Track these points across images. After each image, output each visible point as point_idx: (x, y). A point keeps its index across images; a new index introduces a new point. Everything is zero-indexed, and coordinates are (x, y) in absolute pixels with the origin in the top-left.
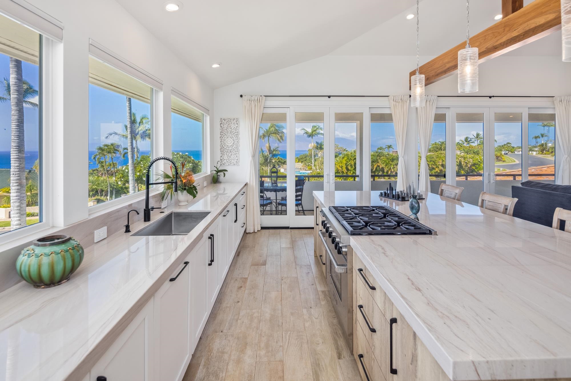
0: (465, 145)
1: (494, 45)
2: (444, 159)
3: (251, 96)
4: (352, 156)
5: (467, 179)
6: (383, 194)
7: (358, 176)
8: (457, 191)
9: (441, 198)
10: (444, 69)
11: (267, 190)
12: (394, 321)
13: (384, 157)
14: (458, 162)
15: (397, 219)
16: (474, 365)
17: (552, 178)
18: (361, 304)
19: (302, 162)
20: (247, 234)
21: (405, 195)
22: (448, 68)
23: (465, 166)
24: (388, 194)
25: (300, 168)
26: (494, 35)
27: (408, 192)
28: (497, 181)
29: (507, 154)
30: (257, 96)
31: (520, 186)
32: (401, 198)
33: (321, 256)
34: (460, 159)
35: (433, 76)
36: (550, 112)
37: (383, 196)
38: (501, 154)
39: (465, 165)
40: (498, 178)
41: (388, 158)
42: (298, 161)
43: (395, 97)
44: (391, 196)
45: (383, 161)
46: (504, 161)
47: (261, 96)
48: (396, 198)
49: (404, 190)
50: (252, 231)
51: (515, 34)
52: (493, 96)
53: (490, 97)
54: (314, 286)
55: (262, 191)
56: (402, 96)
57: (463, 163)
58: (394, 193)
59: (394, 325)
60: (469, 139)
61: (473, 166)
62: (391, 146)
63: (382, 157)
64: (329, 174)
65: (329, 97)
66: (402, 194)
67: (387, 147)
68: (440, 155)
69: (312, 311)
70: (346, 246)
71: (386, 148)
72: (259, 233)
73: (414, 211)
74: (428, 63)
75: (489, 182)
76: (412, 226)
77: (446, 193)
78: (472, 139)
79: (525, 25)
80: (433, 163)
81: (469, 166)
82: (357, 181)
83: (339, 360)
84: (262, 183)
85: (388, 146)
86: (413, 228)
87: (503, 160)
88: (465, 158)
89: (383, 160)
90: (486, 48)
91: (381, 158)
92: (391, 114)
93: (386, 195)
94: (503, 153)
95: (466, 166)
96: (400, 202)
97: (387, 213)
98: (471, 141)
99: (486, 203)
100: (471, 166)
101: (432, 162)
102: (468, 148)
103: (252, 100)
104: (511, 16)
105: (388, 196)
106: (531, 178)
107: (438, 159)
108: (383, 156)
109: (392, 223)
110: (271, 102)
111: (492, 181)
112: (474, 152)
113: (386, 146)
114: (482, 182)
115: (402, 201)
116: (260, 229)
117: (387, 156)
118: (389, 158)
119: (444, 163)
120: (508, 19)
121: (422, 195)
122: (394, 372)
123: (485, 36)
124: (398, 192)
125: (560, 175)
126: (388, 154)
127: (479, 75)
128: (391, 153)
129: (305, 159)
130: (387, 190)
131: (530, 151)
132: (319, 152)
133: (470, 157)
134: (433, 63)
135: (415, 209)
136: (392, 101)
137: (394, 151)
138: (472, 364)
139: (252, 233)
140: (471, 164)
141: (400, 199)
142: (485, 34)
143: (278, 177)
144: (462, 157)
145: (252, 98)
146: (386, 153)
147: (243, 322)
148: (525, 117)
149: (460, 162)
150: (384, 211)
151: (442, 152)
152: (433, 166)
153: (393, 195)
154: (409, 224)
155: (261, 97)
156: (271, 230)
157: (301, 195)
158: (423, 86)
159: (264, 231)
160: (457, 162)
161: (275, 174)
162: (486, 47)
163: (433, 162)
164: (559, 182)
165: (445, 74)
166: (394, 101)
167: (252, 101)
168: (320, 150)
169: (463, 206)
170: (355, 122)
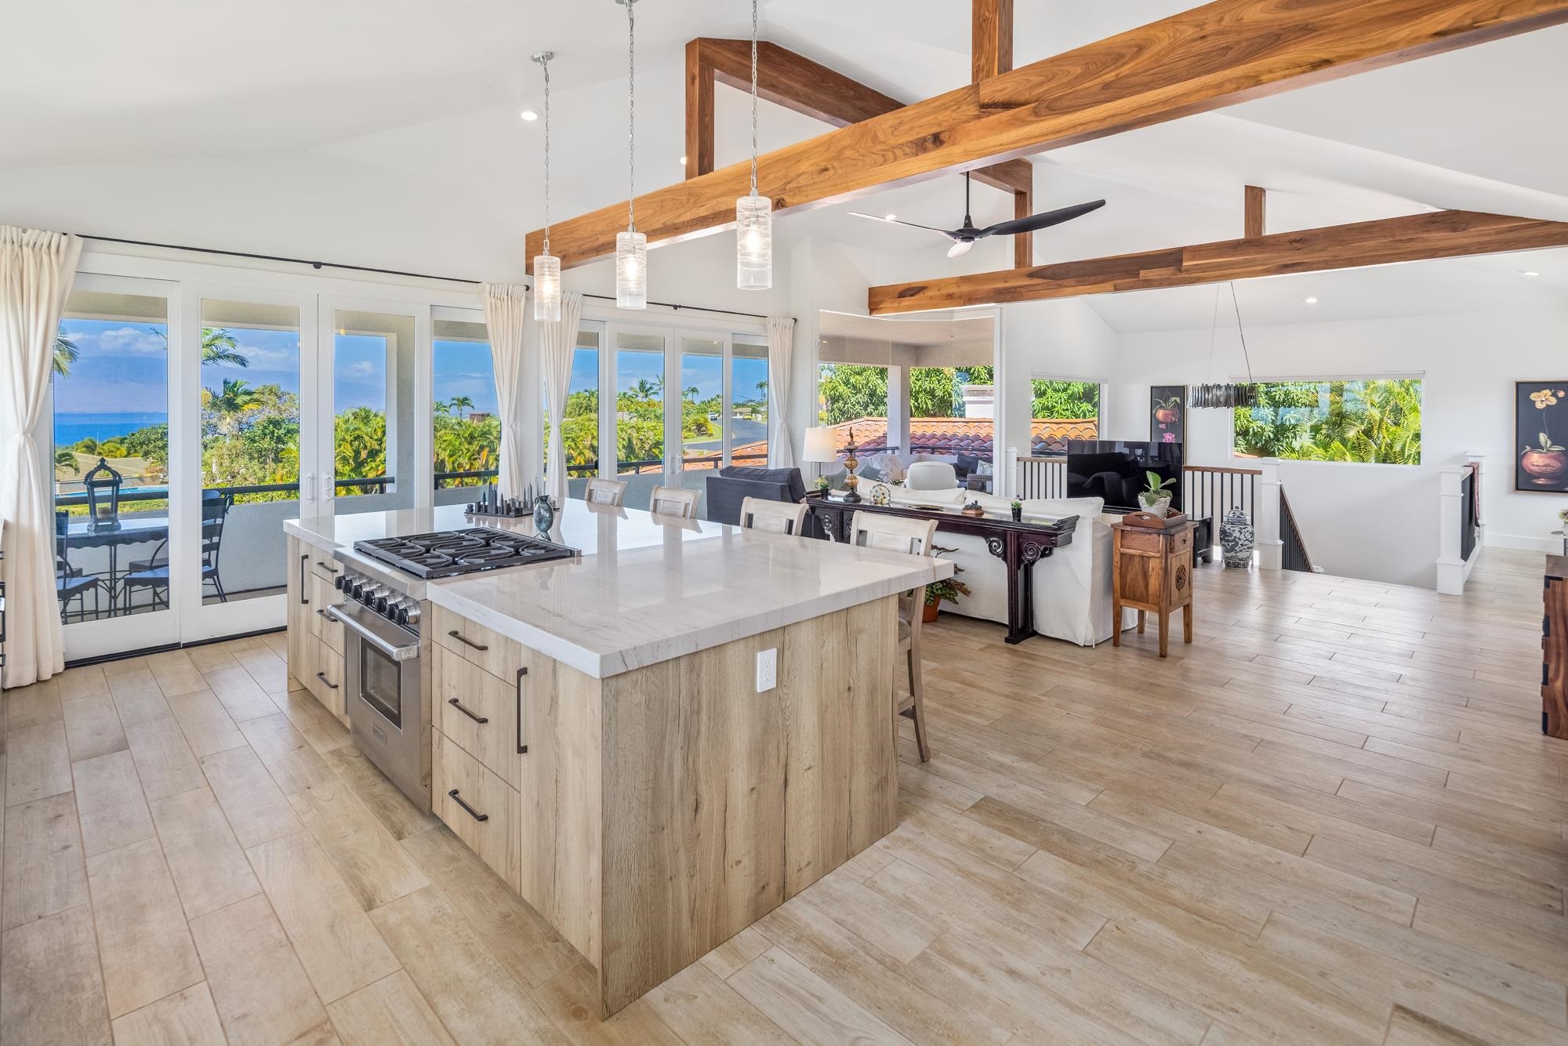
0: (639, 399)
1: (675, 222)
2: (595, 434)
3: (20, 230)
4: (347, 430)
5: (638, 472)
6: (474, 508)
7: (392, 481)
8: (617, 489)
9: (588, 505)
10: (596, 244)
11: (81, 542)
12: (523, 672)
13: (447, 432)
14: (626, 438)
15: (512, 543)
16: (622, 655)
17: (764, 460)
18: (453, 697)
19: (146, 454)
20: (6, 694)
21: (520, 506)
22: (603, 245)
23: (639, 448)
24: (486, 507)
25: (137, 475)
26: (675, 204)
27: (526, 498)
28: (687, 472)
29: (716, 419)
30: (49, 233)
31: (718, 475)
32: (517, 511)
33: (321, 674)
34: (629, 431)
35: (574, 253)
36: (762, 343)
37: (474, 512)
38: (706, 420)
39: (639, 445)
40: (688, 467)
41: (459, 435)
42: (125, 453)
43: (493, 287)
44: (491, 510)
45: (445, 441)
46: (711, 435)
47: (65, 234)
48: (503, 513)
49: (518, 497)
50: (29, 678)
51: (702, 212)
52: (680, 307)
53: (676, 307)
54: (306, 748)
55: (61, 550)
56: (511, 286)
57: (634, 442)
58: (499, 505)
59: (523, 678)
60: (648, 386)
61: (655, 448)
62: (466, 399)
63: (443, 431)
64: (316, 476)
65: (318, 265)
66: (514, 503)
67: (455, 402)
68: (587, 423)
69: (314, 792)
70: (416, 604)
71: (451, 405)
72: (61, 681)
73: (544, 526)
74: (565, 223)
75: (673, 473)
76: (541, 548)
77: (599, 496)
78: (654, 386)
79: (715, 201)
80: (573, 444)
81: (647, 448)
82: (390, 494)
83: (401, 841)
84: (61, 522)
85: (458, 400)
86: (543, 551)
87: (709, 432)
88: (639, 428)
89: (444, 438)
90: (663, 224)
91: (439, 434)
92: (484, 326)
93: (482, 510)
94: (709, 417)
95: (642, 448)
96: (512, 520)
97: (490, 538)
98: (651, 391)
99: (661, 505)
100: (650, 449)
101: (569, 440)
102: (646, 405)
103: (24, 242)
104: (698, 179)
105: (486, 511)
106: (736, 464)
107: (583, 433)
108: (445, 428)
109: (504, 549)
110: (106, 260)
111: (678, 471)
112: (656, 416)
113: (453, 399)
114: (662, 475)
115: (516, 517)
116: (61, 668)
117: (456, 427)
118: (461, 432)
119: (595, 443)
120: (694, 183)
121: (555, 502)
122: (522, 750)
123: (662, 201)
124: (506, 501)
125: (772, 455)
126: (459, 424)
127: (648, 280)
128: (466, 420)
129: (160, 444)
130: (484, 500)
131: (752, 413)
132: (222, 418)
133: (648, 428)
134: (574, 225)
135: (545, 522)
136: (488, 295)
137: (474, 412)
138: (619, 655)
139: (31, 684)
140: (651, 443)
141: (512, 514)
142: (662, 198)
143: (118, 498)
144: (633, 427)
145: (26, 237)
146: (454, 421)
147: (108, 877)
148: (728, 349)
149: (629, 439)
150: (485, 536)
151: (593, 416)
152: (571, 451)
153: (497, 508)
154: (536, 547)
155: (63, 236)
156: (108, 666)
157: (216, 547)
158: (556, 280)
159: (77, 673)
160: (624, 439)
161: (107, 491)
162: (663, 221)
163: (573, 440)
164: (772, 467)
165: (597, 255)
166: (492, 295)
167: (24, 248)
168: (224, 412)
169: (625, 517)
170: (385, 334)
